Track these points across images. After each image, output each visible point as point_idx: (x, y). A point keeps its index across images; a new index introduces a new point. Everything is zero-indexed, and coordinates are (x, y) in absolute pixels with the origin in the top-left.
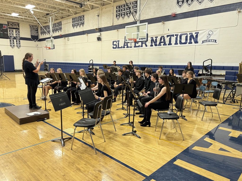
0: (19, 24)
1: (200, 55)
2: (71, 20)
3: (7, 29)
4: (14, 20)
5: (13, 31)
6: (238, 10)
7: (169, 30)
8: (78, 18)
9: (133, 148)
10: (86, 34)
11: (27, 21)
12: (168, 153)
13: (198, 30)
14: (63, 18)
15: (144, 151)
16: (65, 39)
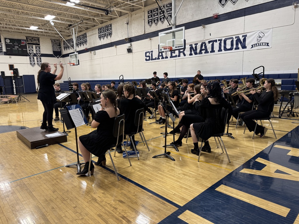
0: (39, 39)
1: (250, 62)
2: (97, 31)
3: (26, 45)
4: (33, 34)
5: (32, 47)
6: (294, 5)
7: (210, 35)
8: (105, 28)
9: (164, 173)
10: (114, 46)
11: (48, 34)
12: (209, 178)
13: (246, 33)
14: (88, 29)
15: (178, 175)
16: (91, 53)
